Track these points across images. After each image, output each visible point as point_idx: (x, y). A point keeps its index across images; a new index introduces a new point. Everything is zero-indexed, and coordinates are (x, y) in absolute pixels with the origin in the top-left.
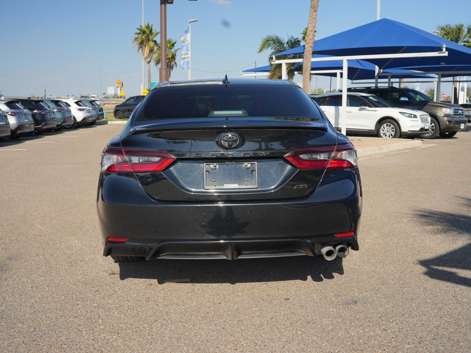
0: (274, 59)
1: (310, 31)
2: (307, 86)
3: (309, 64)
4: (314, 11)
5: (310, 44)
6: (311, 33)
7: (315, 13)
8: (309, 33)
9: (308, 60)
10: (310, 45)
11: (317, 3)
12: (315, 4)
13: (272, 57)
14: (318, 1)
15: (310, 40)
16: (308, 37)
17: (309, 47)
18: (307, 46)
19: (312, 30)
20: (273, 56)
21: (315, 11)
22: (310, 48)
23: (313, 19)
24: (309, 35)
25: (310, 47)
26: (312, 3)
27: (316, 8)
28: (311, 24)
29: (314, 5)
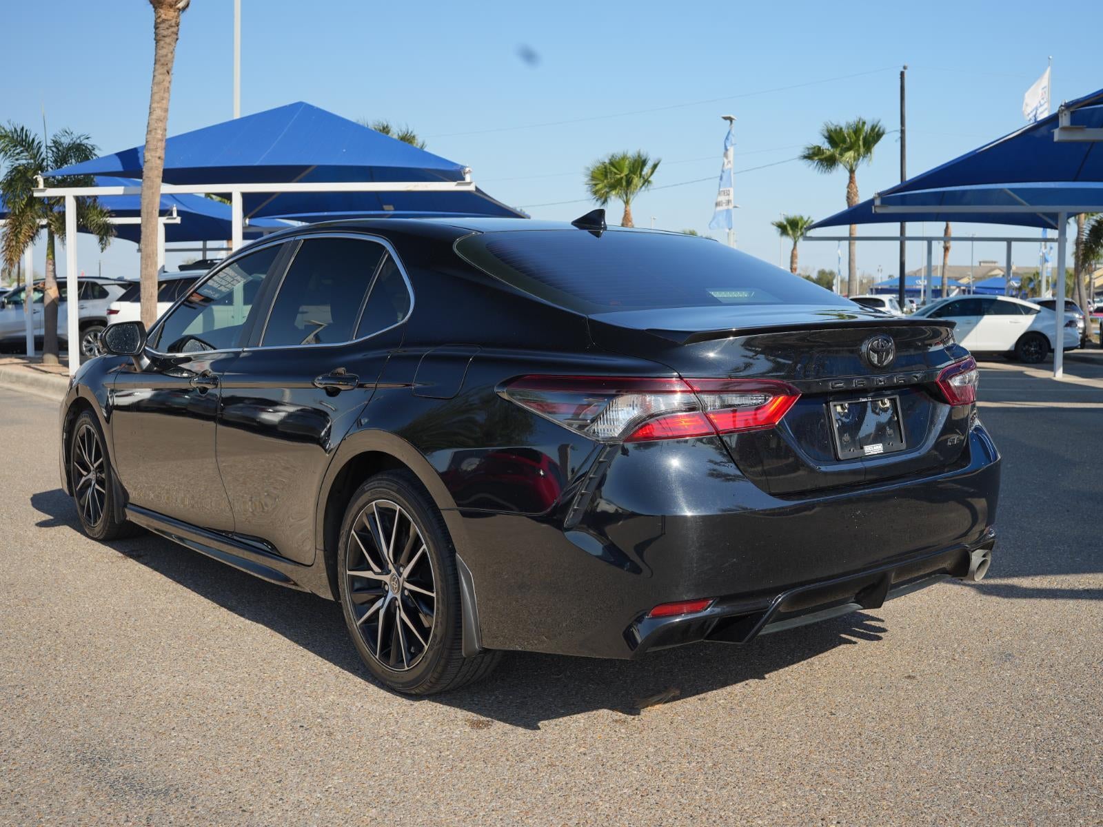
0: (41, 186)
1: (157, 120)
2: (153, 254)
3: (158, 200)
4: (165, 71)
5: (159, 150)
6: (159, 125)
7: (167, 78)
8: (156, 125)
9: (153, 191)
10: (158, 155)
11: (172, 53)
12: (166, 56)
13: (36, 178)
14: (174, 50)
15: (157, 142)
16: (153, 133)
17: (157, 159)
18: (152, 156)
19: (162, 118)
20: (39, 176)
21: (168, 73)
22: (159, 162)
23: (162, 91)
24: (156, 129)
25: (159, 158)
26: (160, 52)
27: (169, 65)
28: (158, 103)
29: (164, 58)
